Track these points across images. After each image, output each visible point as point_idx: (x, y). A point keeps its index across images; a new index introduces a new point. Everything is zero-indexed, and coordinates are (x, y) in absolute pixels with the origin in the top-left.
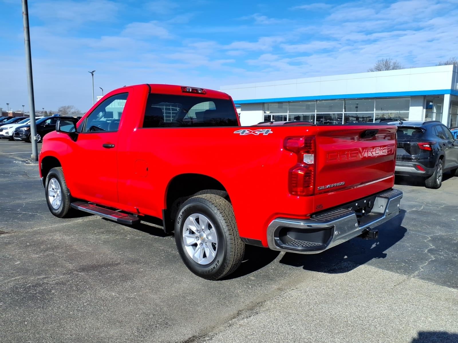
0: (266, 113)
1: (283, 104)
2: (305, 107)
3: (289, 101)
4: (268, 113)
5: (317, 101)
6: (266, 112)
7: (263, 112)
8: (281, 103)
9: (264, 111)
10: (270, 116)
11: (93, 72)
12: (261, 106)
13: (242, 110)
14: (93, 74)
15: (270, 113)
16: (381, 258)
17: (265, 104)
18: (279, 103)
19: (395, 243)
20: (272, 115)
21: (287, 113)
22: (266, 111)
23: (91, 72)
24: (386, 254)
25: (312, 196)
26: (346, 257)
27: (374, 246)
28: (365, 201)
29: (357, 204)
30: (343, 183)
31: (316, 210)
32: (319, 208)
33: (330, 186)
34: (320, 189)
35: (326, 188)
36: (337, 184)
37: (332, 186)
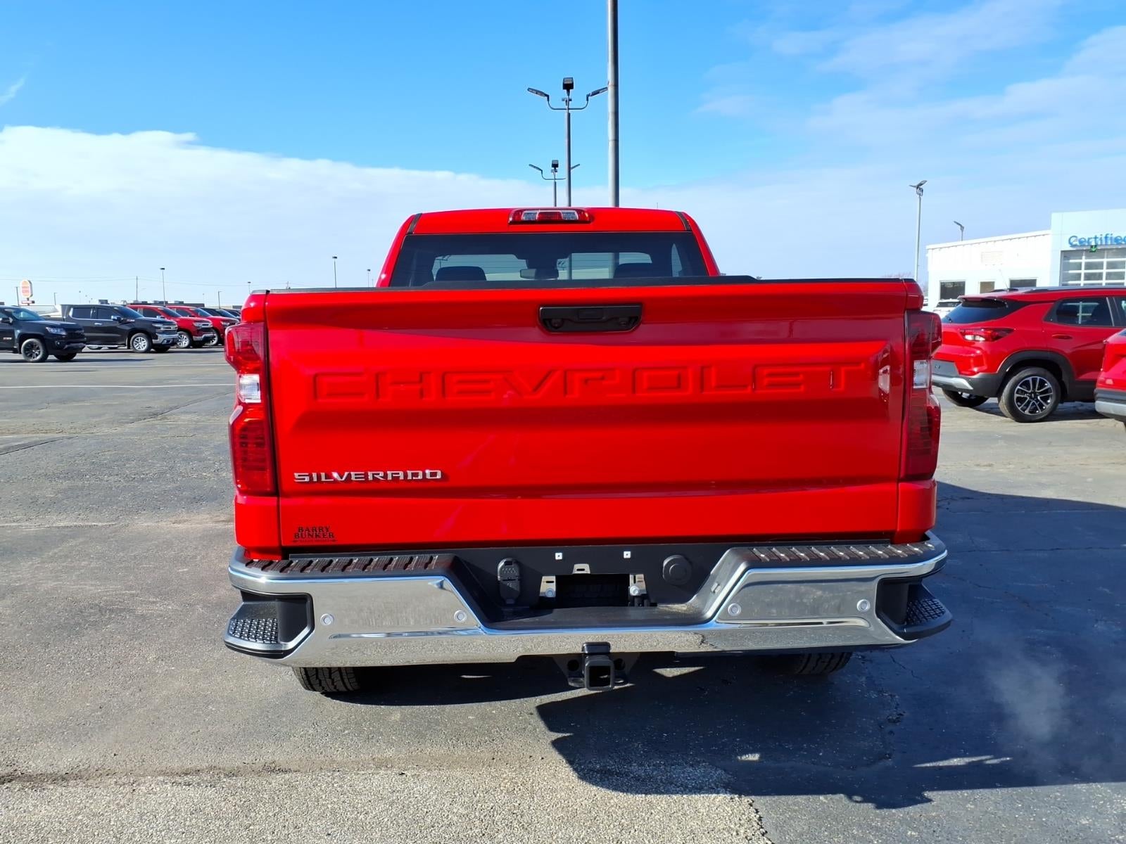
11: (921, 184)
23: (916, 184)
24: (929, 800)
25: (276, 498)
26: (755, 757)
27: (956, 762)
28: (627, 555)
29: (563, 556)
30: (433, 474)
31: (295, 541)
32: (312, 536)
33: (356, 478)
34: (307, 479)
35: (336, 481)
36: (398, 474)
37: (370, 478)
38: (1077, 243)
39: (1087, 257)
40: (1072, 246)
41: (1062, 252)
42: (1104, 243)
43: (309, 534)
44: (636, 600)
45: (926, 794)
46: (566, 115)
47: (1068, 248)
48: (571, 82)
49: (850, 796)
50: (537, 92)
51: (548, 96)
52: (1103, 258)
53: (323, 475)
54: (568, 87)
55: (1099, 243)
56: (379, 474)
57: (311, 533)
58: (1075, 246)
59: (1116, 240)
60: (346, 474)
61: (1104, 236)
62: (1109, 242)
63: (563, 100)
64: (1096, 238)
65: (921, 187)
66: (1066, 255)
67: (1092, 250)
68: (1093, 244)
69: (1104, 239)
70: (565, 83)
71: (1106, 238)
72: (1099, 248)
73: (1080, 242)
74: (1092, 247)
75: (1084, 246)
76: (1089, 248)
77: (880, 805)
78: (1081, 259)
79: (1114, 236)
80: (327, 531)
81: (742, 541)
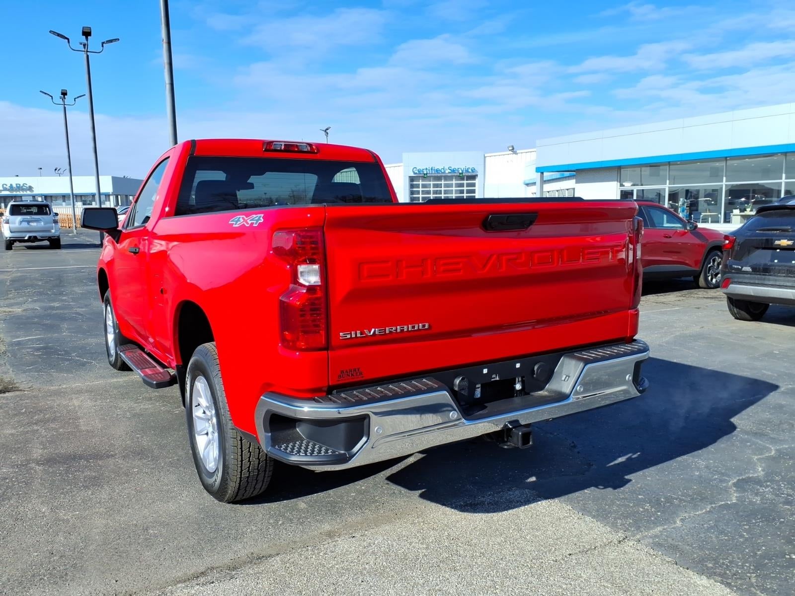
0: (624, 186)
1: (661, 167)
2: (708, 173)
3: (669, 162)
4: (628, 186)
5: (726, 159)
6: (624, 184)
7: (619, 184)
8: (655, 166)
9: (620, 182)
10: (632, 191)
11: (327, 129)
12: (615, 173)
13: (577, 182)
14: (328, 134)
15: (632, 185)
16: (610, 489)
17: (622, 170)
18: (650, 166)
19: (676, 457)
20: (635, 189)
21: (666, 184)
22: (624, 182)
23: (324, 129)
24: (630, 481)
25: (326, 352)
26: (533, 479)
27: (621, 460)
28: (518, 366)
29: (488, 371)
30: (424, 326)
31: (339, 381)
32: (349, 376)
33: (379, 333)
34: (349, 336)
35: (367, 336)
36: (404, 327)
37: (387, 332)
38: (417, 172)
39: (423, 181)
40: (415, 173)
41: (409, 177)
42: (431, 172)
43: (347, 375)
44: (518, 392)
45: (626, 477)
46: (85, 56)
47: (412, 175)
48: (89, 31)
49: (596, 486)
50: (59, 35)
51: (68, 39)
52: (430, 181)
53: (358, 332)
54: (87, 34)
55: (428, 172)
56: (392, 329)
57: (348, 374)
58: (416, 173)
59: (437, 171)
60: (373, 330)
61: (430, 168)
62: (433, 172)
63: (81, 44)
64: (426, 169)
65: (327, 131)
66: (412, 179)
67: (425, 177)
68: (425, 173)
69: (430, 170)
70: (85, 31)
71: (432, 169)
72: (428, 175)
73: (419, 171)
74: (425, 174)
75: (420, 174)
76: (423, 175)
77: (615, 488)
78: (419, 181)
79: (436, 168)
80: (358, 371)
81: (570, 351)
